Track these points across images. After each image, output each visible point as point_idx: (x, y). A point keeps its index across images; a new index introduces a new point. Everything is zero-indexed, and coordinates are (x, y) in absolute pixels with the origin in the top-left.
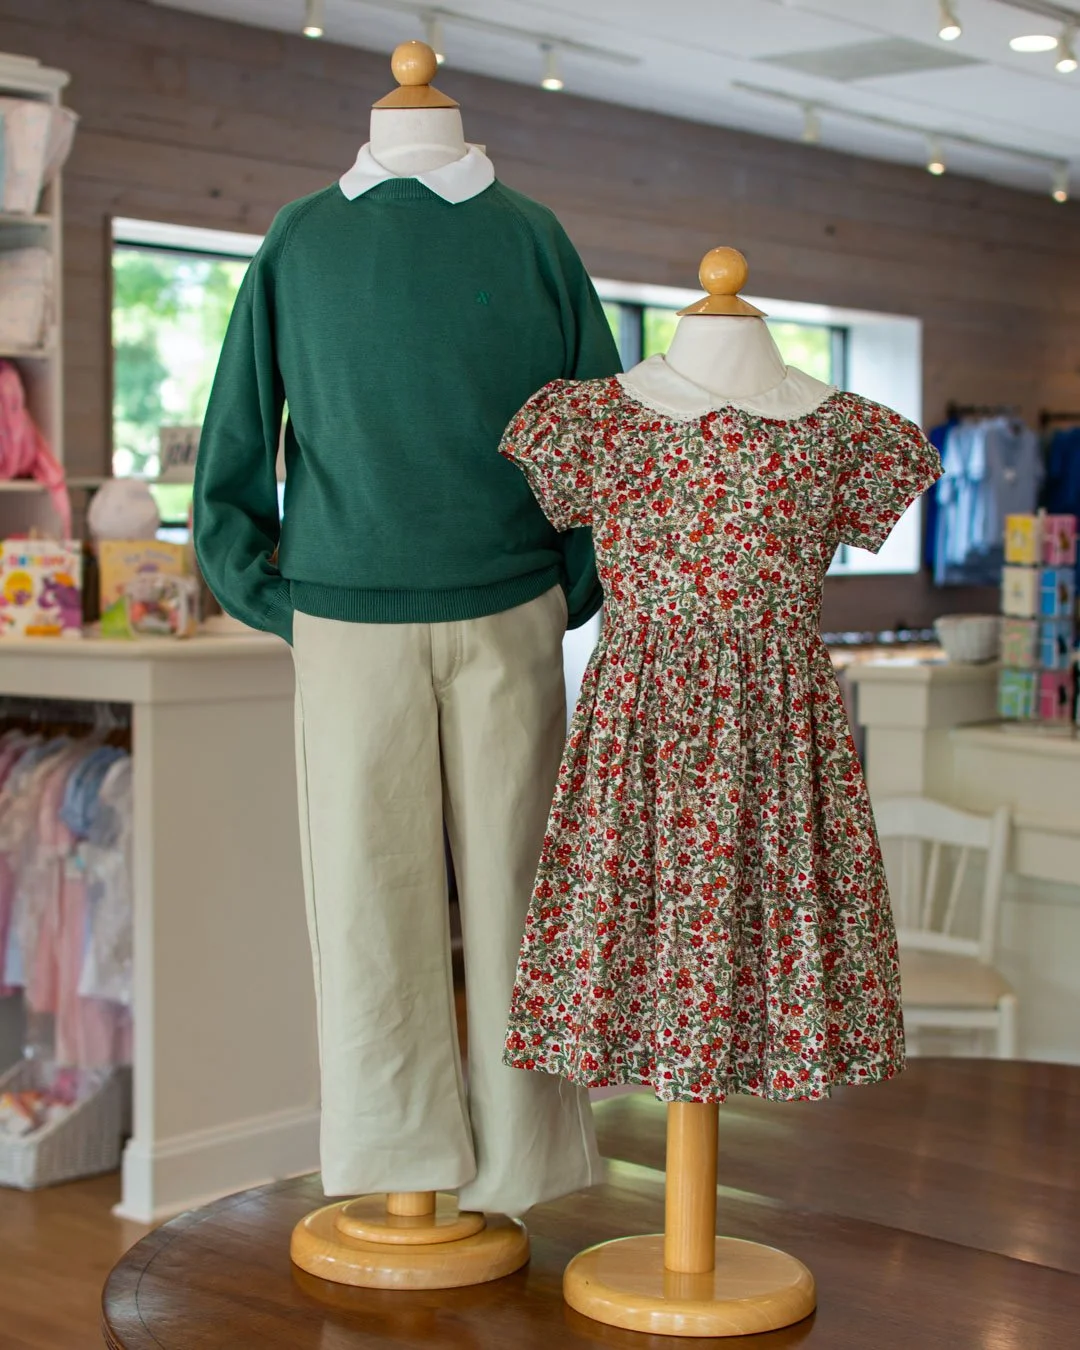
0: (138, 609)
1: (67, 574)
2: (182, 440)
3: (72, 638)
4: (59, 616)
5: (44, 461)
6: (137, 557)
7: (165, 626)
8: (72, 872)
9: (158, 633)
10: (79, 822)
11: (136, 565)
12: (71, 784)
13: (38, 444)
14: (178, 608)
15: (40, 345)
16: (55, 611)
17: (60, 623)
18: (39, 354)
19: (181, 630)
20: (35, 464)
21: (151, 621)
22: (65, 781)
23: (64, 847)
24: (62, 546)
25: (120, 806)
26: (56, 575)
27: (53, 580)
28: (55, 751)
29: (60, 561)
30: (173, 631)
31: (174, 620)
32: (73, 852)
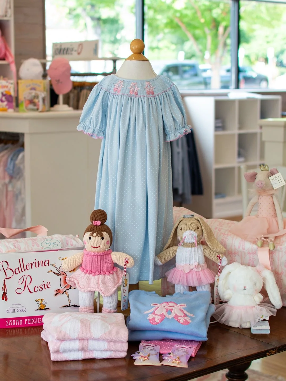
0: (27, 102)
1: (9, 91)
2: (58, 47)
3: (11, 112)
4: (7, 105)
5: (8, 54)
6: (30, 85)
7: (36, 108)
8: (10, 188)
9: (33, 110)
10: (11, 172)
11: (29, 88)
12: (9, 160)
13: (6, 48)
14: (39, 101)
15: (6, 16)
16: (5, 103)
17: (7, 107)
18: (5, 19)
19: (40, 109)
20: (5, 55)
21: (31, 106)
22: (7, 159)
23: (7, 180)
24: (7, 82)
25: (22, 167)
26: (6, 91)
27: (4, 93)
28: (6, 149)
29: (7, 87)
30: (38, 109)
31: (38, 106)
32: (10, 182)
